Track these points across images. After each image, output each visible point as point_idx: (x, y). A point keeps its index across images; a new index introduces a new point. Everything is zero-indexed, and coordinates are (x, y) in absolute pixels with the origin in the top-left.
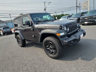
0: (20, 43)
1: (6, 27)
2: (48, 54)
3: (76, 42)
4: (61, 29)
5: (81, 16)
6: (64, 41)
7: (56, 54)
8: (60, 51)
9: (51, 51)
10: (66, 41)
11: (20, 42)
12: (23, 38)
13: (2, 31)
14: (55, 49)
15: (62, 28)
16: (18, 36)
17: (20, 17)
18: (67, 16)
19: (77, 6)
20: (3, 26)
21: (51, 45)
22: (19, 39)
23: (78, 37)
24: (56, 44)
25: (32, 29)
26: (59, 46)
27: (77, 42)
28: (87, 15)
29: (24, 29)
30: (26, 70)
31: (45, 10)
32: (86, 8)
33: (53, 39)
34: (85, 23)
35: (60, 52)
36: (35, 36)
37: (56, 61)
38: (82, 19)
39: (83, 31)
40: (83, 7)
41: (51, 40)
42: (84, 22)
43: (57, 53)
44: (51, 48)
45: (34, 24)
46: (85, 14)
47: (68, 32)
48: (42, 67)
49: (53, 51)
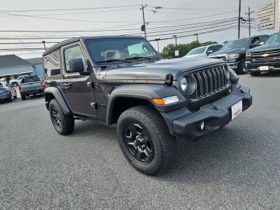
0: (58, 124)
1: (32, 78)
2: (131, 159)
3: (216, 126)
4: (170, 85)
5: (251, 47)
6: (175, 122)
7: (152, 162)
8: (162, 151)
9: (140, 150)
10: (182, 124)
11: (59, 122)
12: (66, 110)
13: (20, 89)
14: (149, 144)
15: (174, 82)
16: (53, 102)
17: (60, 48)
18: (208, 46)
19: (240, 18)
20: (23, 74)
21: (138, 135)
22: (57, 112)
23: (223, 111)
24: (152, 132)
25: (88, 83)
26: (160, 136)
27: (218, 127)
28: (267, 45)
29: (67, 83)
30: (61, 205)
31: (143, 28)
32: (268, 24)
33: (143, 116)
34: (262, 68)
35: (162, 156)
36: (96, 105)
37: (153, 182)
38: (252, 58)
39: (242, 92)
40: (258, 22)
41: (138, 118)
42: (256, 67)
43: (156, 157)
44: (138, 141)
45: (94, 69)
46: (262, 43)
47: (194, 96)
48: (109, 199)
49: (145, 151)
